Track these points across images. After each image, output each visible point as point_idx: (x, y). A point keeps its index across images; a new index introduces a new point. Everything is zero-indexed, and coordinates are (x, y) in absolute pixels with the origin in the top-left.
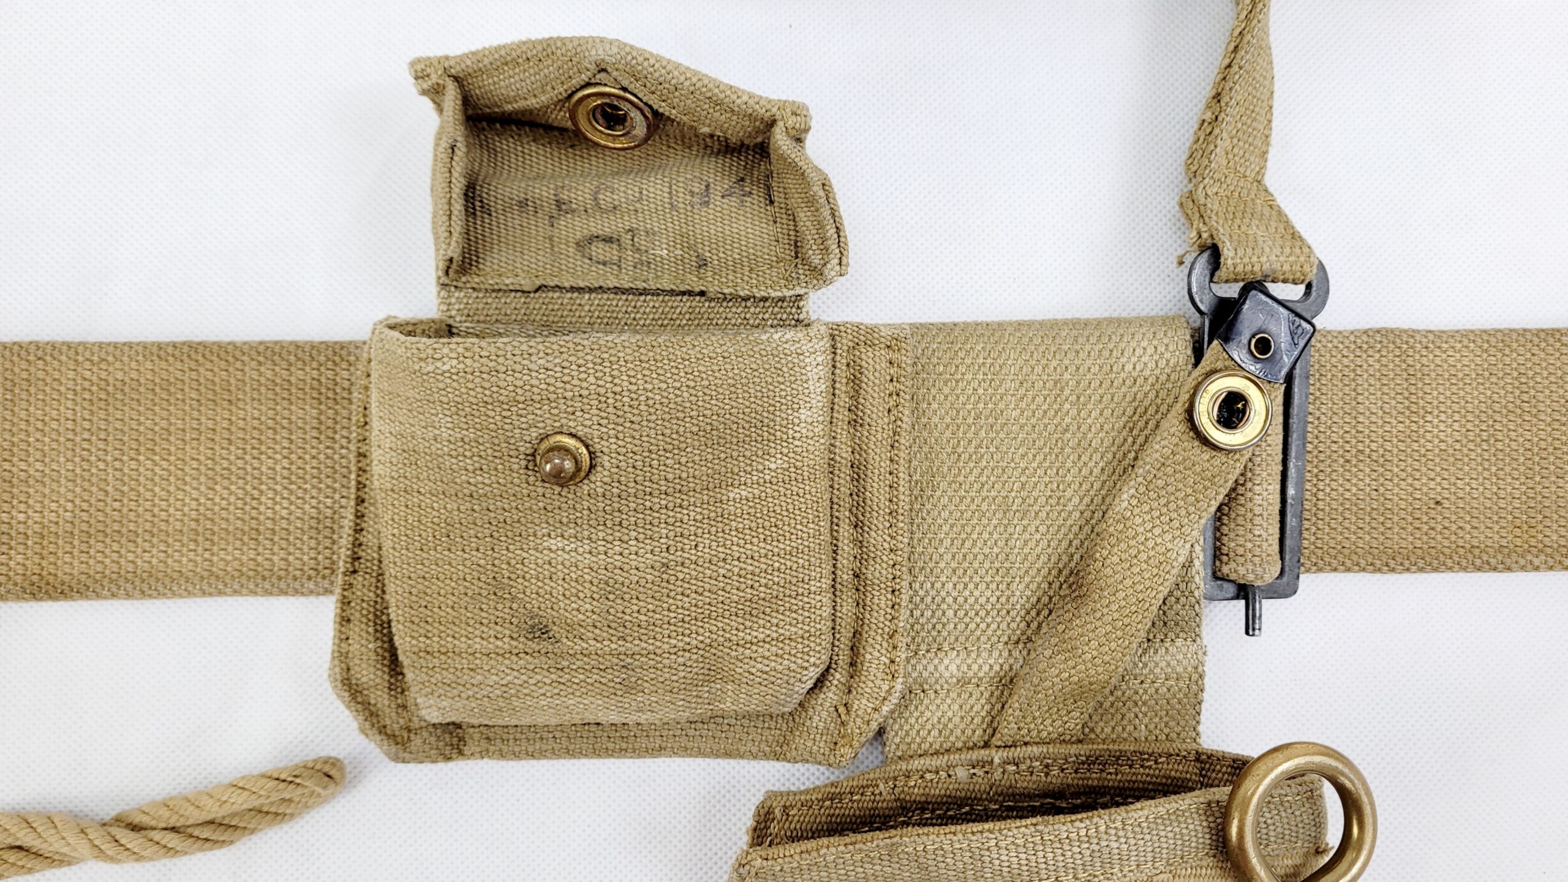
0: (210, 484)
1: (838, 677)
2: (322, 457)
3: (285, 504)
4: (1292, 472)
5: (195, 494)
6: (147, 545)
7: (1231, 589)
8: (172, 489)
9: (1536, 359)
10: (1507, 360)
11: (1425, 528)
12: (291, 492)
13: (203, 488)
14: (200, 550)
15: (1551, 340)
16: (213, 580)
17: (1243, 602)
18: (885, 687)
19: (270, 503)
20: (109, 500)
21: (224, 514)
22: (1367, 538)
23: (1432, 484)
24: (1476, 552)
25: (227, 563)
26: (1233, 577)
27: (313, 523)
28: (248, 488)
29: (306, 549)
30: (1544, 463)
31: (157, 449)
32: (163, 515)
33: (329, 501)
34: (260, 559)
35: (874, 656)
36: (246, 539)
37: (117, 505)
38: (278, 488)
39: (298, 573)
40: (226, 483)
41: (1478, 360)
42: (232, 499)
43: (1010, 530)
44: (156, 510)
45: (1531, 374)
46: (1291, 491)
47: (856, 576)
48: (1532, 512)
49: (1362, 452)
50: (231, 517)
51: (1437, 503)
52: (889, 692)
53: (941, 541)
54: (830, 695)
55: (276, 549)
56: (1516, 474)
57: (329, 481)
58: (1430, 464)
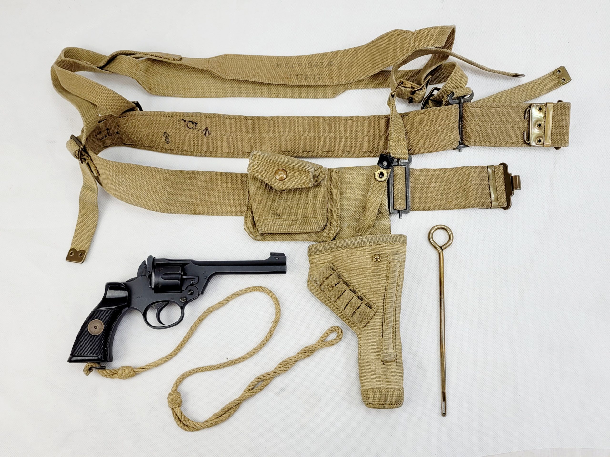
0: (223, 197)
1: (328, 227)
2: (241, 193)
3: (235, 201)
4: (407, 191)
5: (220, 198)
6: (212, 207)
7: (397, 211)
8: (216, 197)
9: (451, 173)
10: (446, 173)
11: (432, 202)
12: (236, 199)
13: (221, 197)
14: (221, 208)
15: (453, 169)
16: (223, 213)
17: (399, 214)
18: (336, 229)
19: (233, 200)
20: (206, 199)
21: (225, 202)
22: (422, 204)
23: (433, 195)
24: (441, 206)
25: (225, 210)
26: (396, 209)
27: (240, 204)
28: (229, 198)
29: (239, 208)
30: (453, 190)
31: (214, 190)
32: (215, 202)
33: (243, 200)
34: (231, 210)
35: (334, 223)
36: (229, 206)
37: (207, 200)
38: (234, 198)
39: (237, 212)
40: (225, 197)
41: (441, 174)
42: (226, 199)
43: (356, 201)
44: (214, 201)
45: (450, 175)
46: (407, 195)
47: (331, 211)
48: (451, 199)
49: (421, 189)
50: (226, 203)
51: (434, 198)
52: (337, 229)
53: (344, 203)
54: (327, 230)
55: (234, 208)
56: (448, 193)
57: (243, 197)
58: (433, 191)
